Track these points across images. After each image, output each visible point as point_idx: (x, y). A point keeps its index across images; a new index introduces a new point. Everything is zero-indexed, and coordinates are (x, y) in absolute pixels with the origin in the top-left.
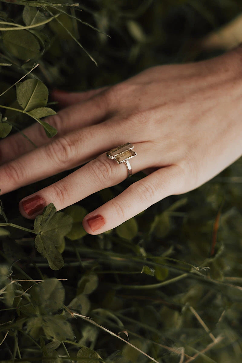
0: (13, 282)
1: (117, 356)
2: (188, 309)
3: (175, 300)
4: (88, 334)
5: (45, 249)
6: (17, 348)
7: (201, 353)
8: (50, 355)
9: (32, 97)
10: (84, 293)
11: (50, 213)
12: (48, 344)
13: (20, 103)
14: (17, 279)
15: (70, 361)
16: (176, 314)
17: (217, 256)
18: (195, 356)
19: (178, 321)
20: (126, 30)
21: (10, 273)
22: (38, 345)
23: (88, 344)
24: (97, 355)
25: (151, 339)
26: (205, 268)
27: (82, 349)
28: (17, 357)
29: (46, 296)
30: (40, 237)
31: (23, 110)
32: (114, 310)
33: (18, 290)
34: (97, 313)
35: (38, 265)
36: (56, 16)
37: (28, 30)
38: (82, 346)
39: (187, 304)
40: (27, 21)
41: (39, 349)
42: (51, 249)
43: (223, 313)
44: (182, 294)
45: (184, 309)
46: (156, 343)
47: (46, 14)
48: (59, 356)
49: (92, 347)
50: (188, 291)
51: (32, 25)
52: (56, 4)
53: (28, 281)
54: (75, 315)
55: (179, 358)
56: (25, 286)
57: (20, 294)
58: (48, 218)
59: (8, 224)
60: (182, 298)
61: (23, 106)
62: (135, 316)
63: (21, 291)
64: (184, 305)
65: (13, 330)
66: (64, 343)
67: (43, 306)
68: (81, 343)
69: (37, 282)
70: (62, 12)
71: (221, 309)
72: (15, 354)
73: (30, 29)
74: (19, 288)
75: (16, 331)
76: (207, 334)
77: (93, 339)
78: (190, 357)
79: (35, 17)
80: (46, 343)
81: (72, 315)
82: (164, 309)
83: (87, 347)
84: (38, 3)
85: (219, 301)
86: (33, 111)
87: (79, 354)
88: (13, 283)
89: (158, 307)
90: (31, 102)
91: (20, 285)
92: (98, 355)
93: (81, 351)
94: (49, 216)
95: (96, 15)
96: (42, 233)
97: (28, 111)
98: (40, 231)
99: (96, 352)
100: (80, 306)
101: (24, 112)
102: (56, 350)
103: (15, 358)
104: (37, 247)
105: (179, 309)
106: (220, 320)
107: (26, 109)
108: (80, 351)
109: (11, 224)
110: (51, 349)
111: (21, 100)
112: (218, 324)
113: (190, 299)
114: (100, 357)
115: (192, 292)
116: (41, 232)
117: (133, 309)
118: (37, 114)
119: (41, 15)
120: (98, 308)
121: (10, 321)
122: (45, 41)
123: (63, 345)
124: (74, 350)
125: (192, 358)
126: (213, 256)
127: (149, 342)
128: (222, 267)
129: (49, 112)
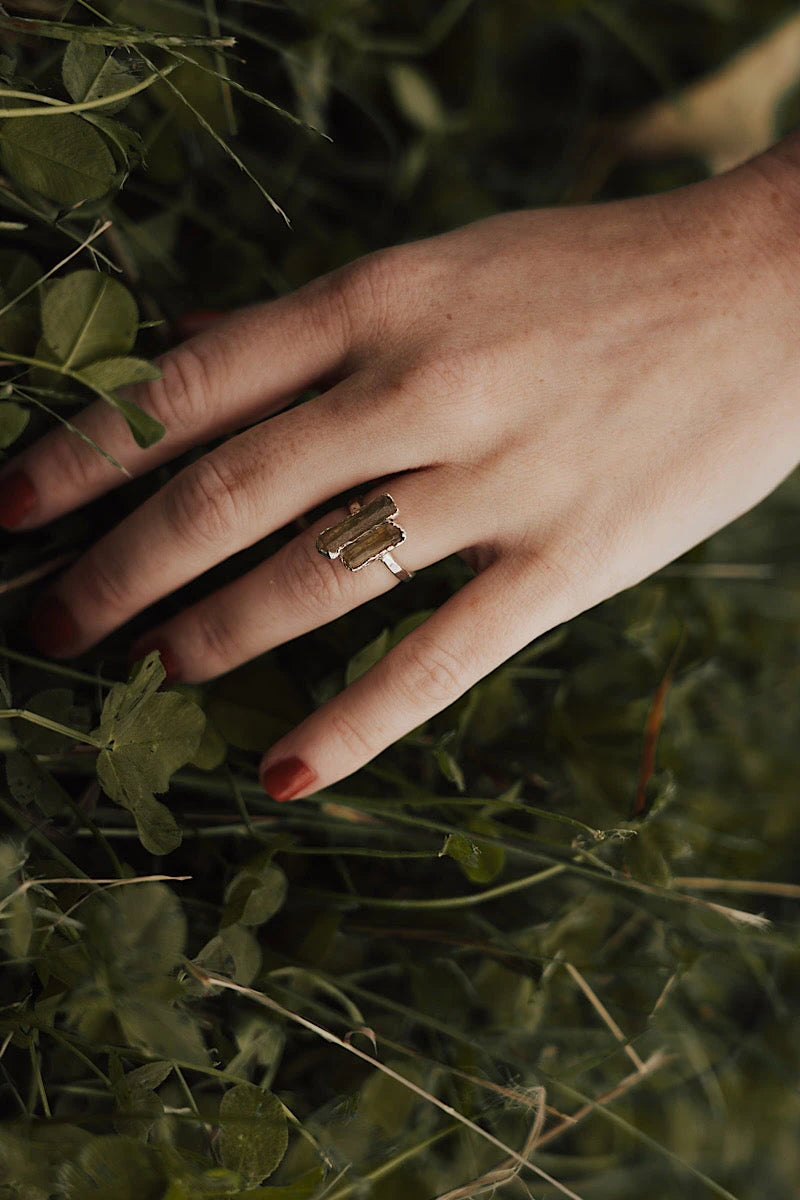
0: (27, 885)
1: (341, 1111)
2: (561, 971)
3: (523, 940)
4: (256, 1043)
5: (125, 793)
6: (39, 1085)
7: (600, 1104)
8: (139, 1104)
9: (88, 324)
10: (241, 921)
11: (148, 683)
12: (131, 1072)
13: (51, 344)
14: (41, 876)
15: (197, 1124)
16: (527, 985)
17: (652, 813)
18: (581, 1115)
19: (530, 1007)
20: (386, 98)
21: (21, 860)
22: (101, 1074)
23: (257, 1072)
24: (280, 1106)
25: (449, 1062)
26: (623, 834)
27: (235, 1088)
28: (39, 1110)
29: (130, 937)
30: (110, 759)
31: (61, 362)
32: (334, 972)
33: (42, 907)
34: (284, 981)
35: (105, 832)
36: (166, 72)
37: (79, 113)
38: (235, 1079)
39: (558, 956)
40: (75, 87)
41: (103, 1087)
42: (141, 797)
43: (670, 983)
44: (544, 926)
45: (548, 970)
46: (461, 1075)
47: (134, 66)
48: (167, 1110)
49: (266, 1083)
50: (563, 916)
51: (92, 99)
52: (165, 36)
53: (73, 881)
54: (216, 986)
55: (532, 1118)
56: (64, 897)
57: (50, 922)
58: (139, 700)
59: (13, 711)
60: (545, 937)
61: (60, 353)
62: (400, 990)
63: (53, 910)
64: (550, 957)
65: (26, 1029)
66: (180, 1068)
67: (120, 964)
68: (233, 1072)
69: (102, 885)
70: (183, 60)
71: (663, 971)
72: (33, 1104)
73: (82, 111)
74: (47, 903)
75: (35, 1033)
76: (620, 1045)
77: (270, 1056)
78: (563, 1116)
79: (100, 74)
80: (127, 1070)
81: (205, 983)
82: (489, 969)
83: (249, 1084)
84: (110, 34)
85: (657, 946)
86: (90, 369)
87: (228, 1101)
88: (30, 890)
89: (471, 962)
90: (85, 341)
91: (51, 895)
92: (284, 1107)
93: (234, 1095)
94: (144, 691)
95: (290, 56)
96: (115, 747)
97: (74, 368)
98: (110, 740)
99: (277, 1098)
100: (230, 960)
101: (64, 370)
102: (157, 1090)
103: (32, 1115)
104: (103, 783)
105: (535, 972)
106: (660, 1002)
107: (70, 362)
108: (230, 1094)
109: (26, 712)
110: (141, 1086)
111: (55, 335)
112: (651, 1016)
113: (570, 937)
114: (291, 1115)
115: (576, 918)
116: (112, 742)
117: (394, 969)
118: (106, 378)
119: (118, 69)
120: (284, 965)
121: (16, 1002)
122: (132, 148)
123: (177, 1075)
124: (209, 1091)
125: (571, 1121)
126: (641, 814)
127: (439, 1071)
128: (667, 850)
129: (139, 371)
